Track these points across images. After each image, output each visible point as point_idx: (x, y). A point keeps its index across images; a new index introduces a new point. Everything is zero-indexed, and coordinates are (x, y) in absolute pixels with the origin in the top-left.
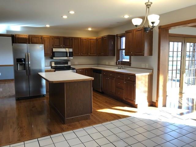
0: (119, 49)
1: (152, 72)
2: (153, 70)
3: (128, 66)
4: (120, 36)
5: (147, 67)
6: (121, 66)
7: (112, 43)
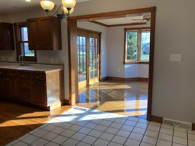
0: (20, 41)
1: (63, 68)
2: (63, 65)
3: (34, 62)
4: (19, 25)
5: (57, 63)
6: (25, 62)
7: (9, 34)
